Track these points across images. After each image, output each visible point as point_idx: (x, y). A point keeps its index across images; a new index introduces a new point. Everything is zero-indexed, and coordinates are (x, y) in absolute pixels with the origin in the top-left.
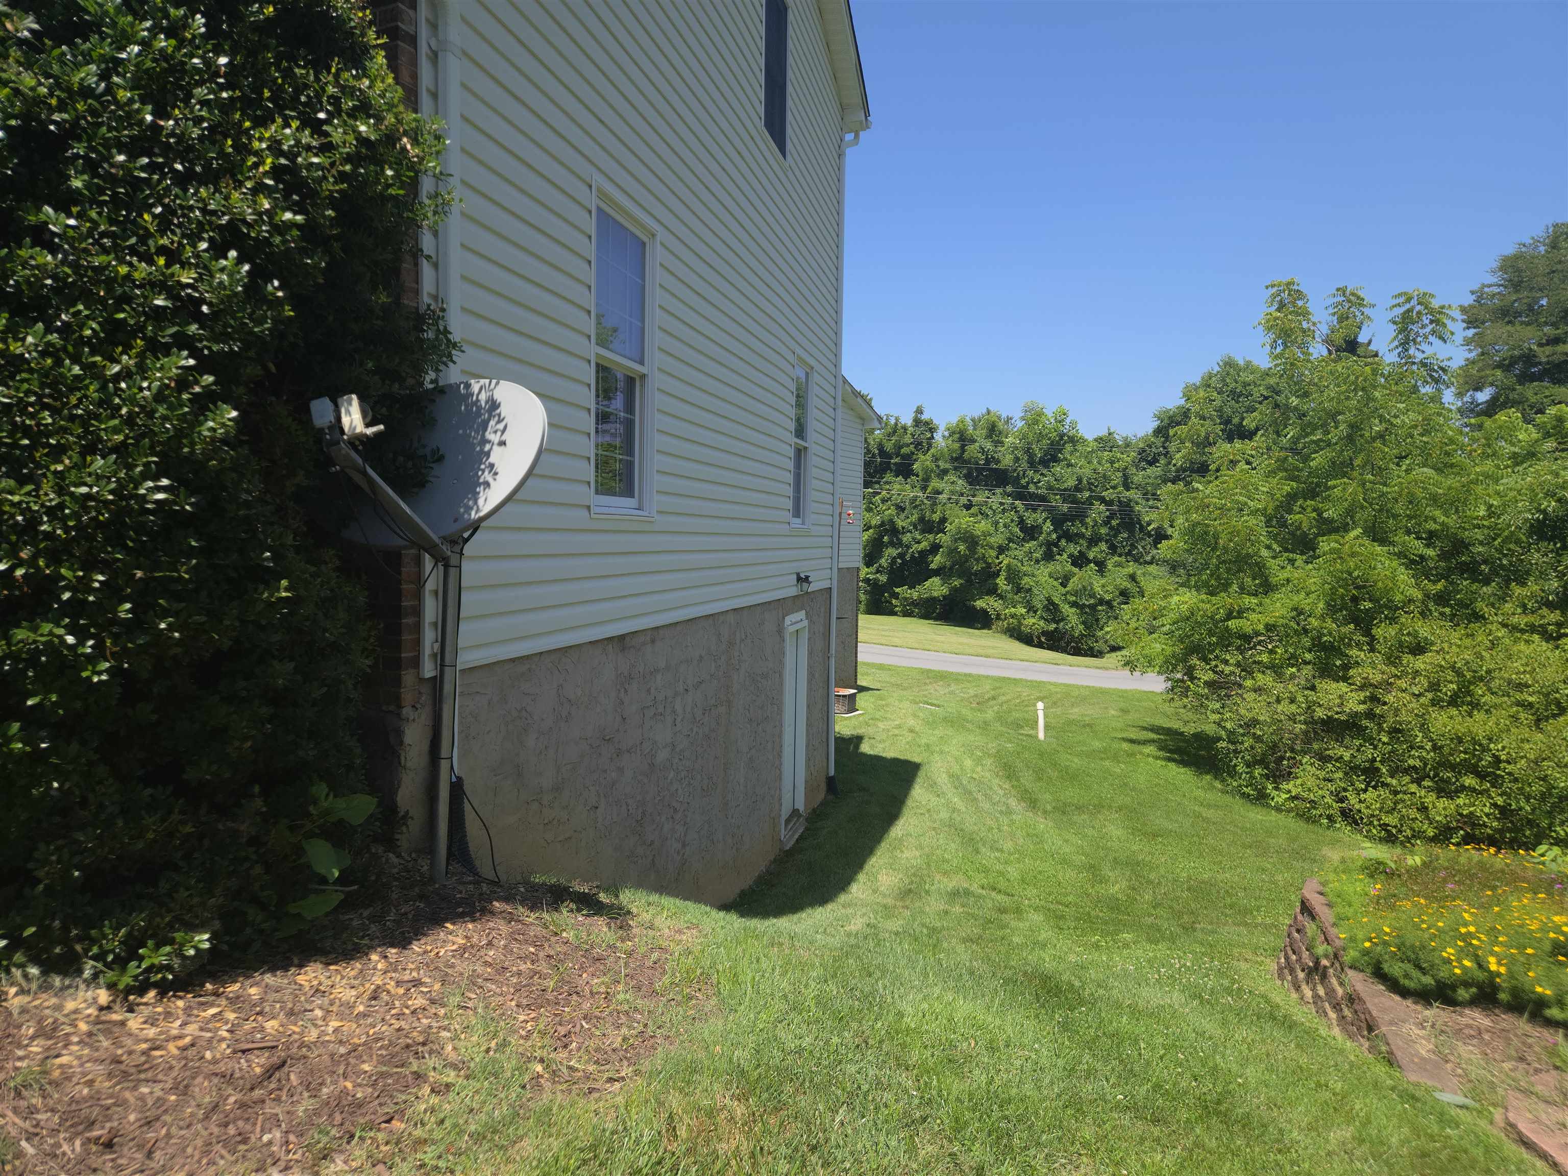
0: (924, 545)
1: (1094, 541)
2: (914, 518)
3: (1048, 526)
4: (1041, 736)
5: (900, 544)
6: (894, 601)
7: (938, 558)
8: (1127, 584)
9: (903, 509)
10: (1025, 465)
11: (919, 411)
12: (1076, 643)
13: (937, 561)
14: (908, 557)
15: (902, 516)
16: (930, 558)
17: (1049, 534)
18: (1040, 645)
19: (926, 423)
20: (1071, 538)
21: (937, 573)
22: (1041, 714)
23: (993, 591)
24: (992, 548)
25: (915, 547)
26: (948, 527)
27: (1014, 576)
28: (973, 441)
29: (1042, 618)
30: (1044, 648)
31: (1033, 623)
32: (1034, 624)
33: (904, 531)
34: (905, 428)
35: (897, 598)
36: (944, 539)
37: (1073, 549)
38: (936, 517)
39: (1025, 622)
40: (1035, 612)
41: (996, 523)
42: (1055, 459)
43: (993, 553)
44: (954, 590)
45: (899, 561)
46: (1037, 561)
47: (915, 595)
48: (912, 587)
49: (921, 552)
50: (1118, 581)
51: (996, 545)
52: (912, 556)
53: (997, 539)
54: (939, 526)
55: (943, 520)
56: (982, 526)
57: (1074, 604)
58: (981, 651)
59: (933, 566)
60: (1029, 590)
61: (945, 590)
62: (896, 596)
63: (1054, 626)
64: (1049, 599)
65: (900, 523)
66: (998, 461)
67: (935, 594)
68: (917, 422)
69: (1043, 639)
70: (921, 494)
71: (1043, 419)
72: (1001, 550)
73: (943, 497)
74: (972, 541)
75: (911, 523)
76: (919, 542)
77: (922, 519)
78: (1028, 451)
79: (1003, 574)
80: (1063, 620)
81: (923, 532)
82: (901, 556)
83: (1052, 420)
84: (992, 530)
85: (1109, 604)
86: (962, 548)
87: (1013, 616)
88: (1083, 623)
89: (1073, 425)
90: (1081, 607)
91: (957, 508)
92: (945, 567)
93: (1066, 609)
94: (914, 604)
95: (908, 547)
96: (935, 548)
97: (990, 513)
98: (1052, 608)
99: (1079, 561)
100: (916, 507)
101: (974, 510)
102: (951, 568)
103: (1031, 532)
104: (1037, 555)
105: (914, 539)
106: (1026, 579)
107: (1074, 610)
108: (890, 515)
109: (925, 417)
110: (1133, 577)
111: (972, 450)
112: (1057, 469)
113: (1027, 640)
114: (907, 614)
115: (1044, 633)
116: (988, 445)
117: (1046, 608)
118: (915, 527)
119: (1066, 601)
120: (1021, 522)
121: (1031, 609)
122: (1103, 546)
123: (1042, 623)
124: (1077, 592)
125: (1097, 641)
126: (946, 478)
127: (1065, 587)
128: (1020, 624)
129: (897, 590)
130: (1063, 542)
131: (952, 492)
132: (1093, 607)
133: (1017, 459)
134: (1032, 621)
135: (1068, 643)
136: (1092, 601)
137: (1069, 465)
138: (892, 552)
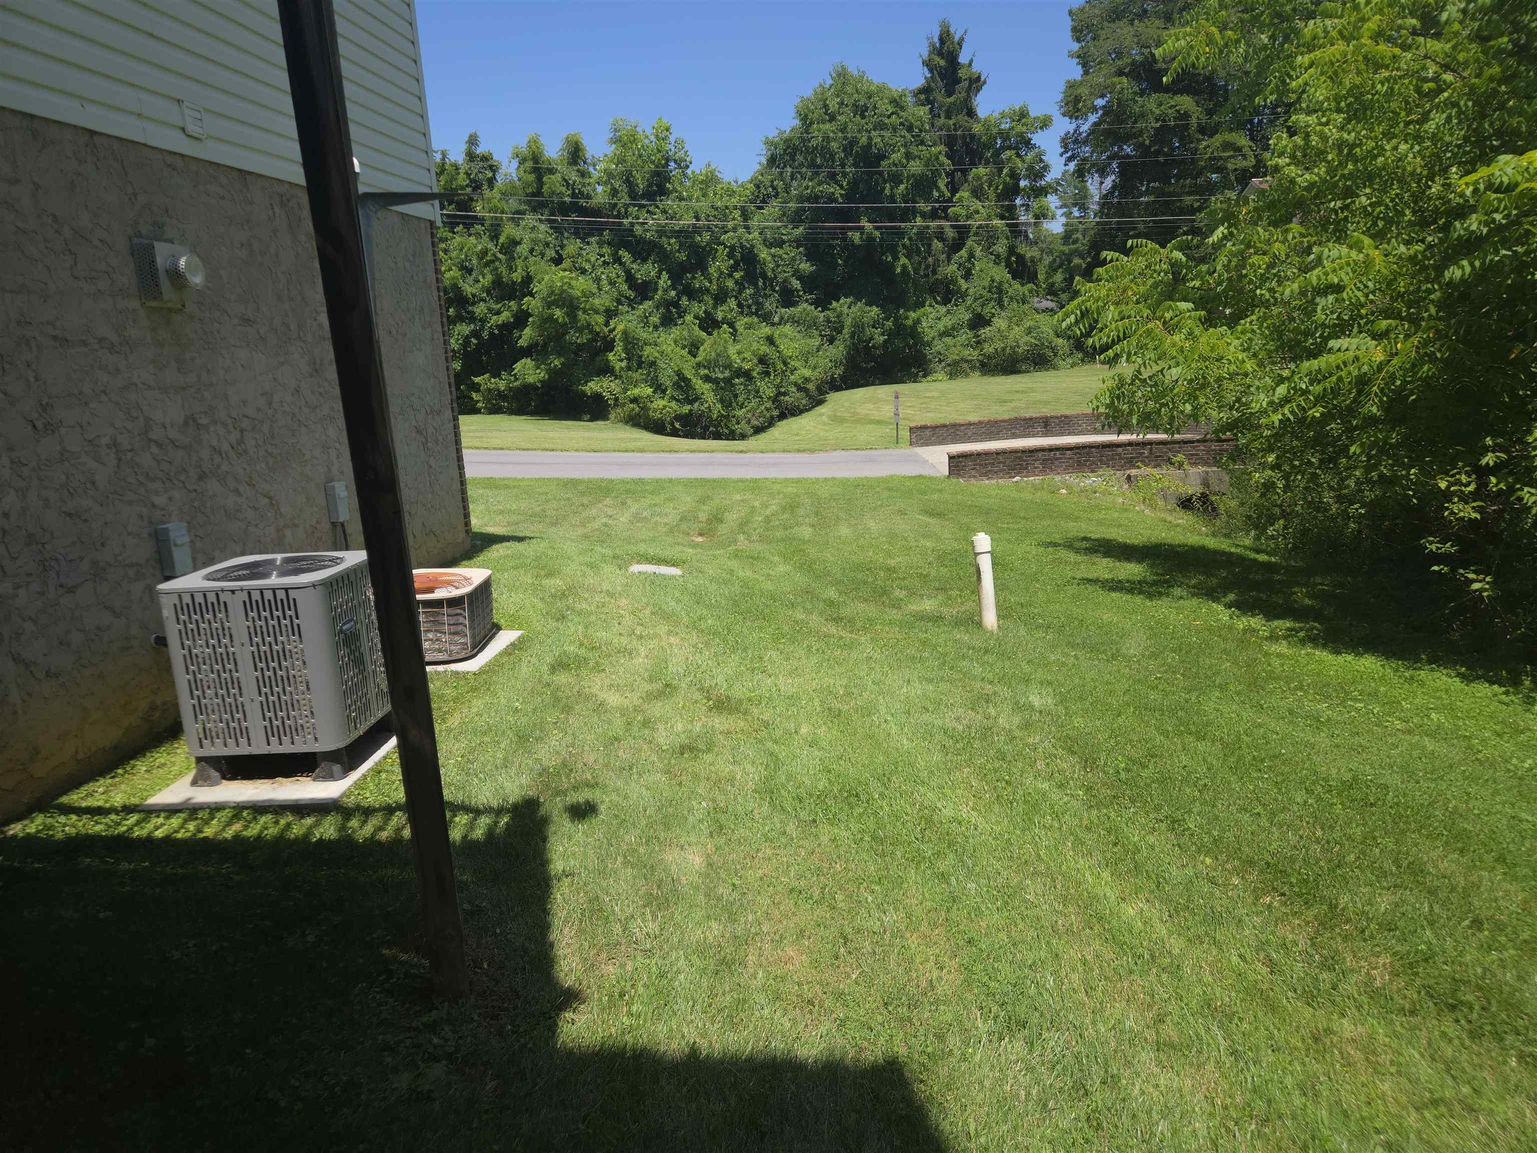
0: (505, 316)
1: (720, 298)
2: (487, 280)
3: (664, 280)
4: (990, 618)
5: (472, 318)
6: (474, 395)
7: (527, 331)
8: (765, 349)
9: (469, 271)
10: (626, 200)
11: (473, 141)
12: (715, 426)
13: (526, 336)
14: (485, 335)
15: (470, 279)
16: (516, 333)
17: (665, 291)
18: (674, 433)
19: (485, 158)
20: (692, 294)
21: (526, 352)
22: (985, 563)
23: (607, 370)
24: (597, 312)
25: (495, 320)
26: (536, 287)
27: (632, 344)
28: (552, 171)
29: (673, 398)
30: (679, 436)
31: (662, 406)
32: (665, 407)
33: (476, 300)
34: (456, 167)
35: (478, 390)
36: (532, 304)
37: (698, 308)
38: (517, 276)
39: (654, 405)
40: (664, 391)
41: (598, 280)
42: (663, 192)
43: (601, 319)
44: (554, 373)
45: (474, 341)
46: (656, 328)
47: (502, 385)
48: (496, 375)
49: (504, 326)
50: (755, 346)
51: (602, 309)
52: (491, 334)
53: (601, 302)
54: (525, 287)
55: (528, 280)
56: (581, 284)
57: (707, 379)
58: (623, 445)
59: (522, 343)
60: (653, 364)
61: (542, 375)
62: (476, 388)
63: (689, 407)
64: (679, 373)
65: (469, 289)
66: (589, 197)
67: (531, 379)
68: (471, 156)
69: (677, 425)
70: (490, 246)
71: (640, 136)
72: (610, 314)
73: (522, 249)
74: (570, 305)
75: (483, 289)
76: (498, 313)
77: (498, 282)
78: (629, 181)
79: (619, 347)
80: (697, 399)
81: (500, 299)
82: (475, 334)
83: (652, 138)
84: (594, 288)
85: (747, 375)
86: (558, 313)
87: (635, 400)
88: (722, 401)
89: (679, 144)
90: (716, 381)
91: (543, 263)
92: (537, 344)
93: (699, 385)
94: (501, 395)
95: (483, 321)
96: (521, 319)
97: (587, 266)
98: (682, 383)
99: (709, 324)
100: (487, 265)
101: (566, 264)
102: (545, 345)
103: (644, 290)
104: (655, 319)
105: (489, 309)
106: (648, 350)
107: (708, 386)
108: (453, 278)
109: (480, 150)
110: (770, 340)
111: (552, 182)
112: (669, 203)
113: (658, 427)
114: (494, 410)
115: (678, 418)
116: (574, 177)
117: (677, 386)
118: (489, 292)
119: (697, 374)
120: (630, 278)
121: (660, 389)
122: (732, 303)
123: (673, 404)
124: (709, 362)
125: (738, 423)
126: (522, 223)
127: (695, 357)
128: (645, 409)
129: (477, 380)
130: (684, 301)
131: (535, 241)
132: (728, 381)
133: (614, 192)
134: (661, 403)
135: (706, 428)
136: (727, 374)
137: (681, 199)
138: (464, 329)
